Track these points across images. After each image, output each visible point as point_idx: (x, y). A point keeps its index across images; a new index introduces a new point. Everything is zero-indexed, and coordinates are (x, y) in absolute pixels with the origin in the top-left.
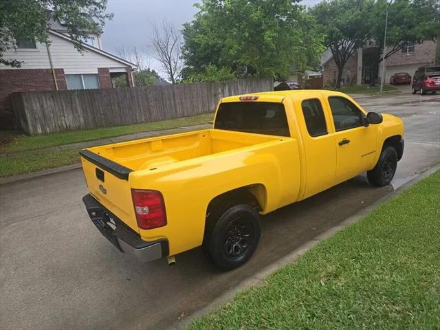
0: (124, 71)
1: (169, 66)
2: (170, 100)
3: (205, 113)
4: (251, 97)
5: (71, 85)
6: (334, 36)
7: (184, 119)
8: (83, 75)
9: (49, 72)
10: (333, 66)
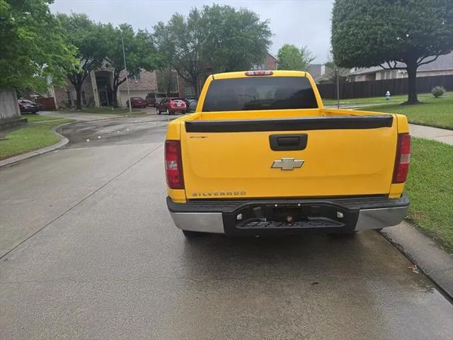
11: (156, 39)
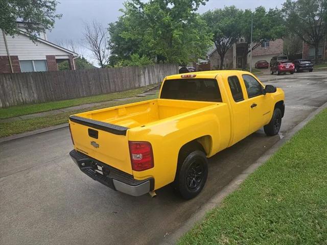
0: (67, 58)
1: (98, 54)
2: (105, 79)
3: (132, 89)
4: (190, 76)
5: (24, 69)
6: (218, 34)
7: (116, 93)
8: (34, 60)
9: (6, 59)
10: (217, 55)
11: (284, 14)
